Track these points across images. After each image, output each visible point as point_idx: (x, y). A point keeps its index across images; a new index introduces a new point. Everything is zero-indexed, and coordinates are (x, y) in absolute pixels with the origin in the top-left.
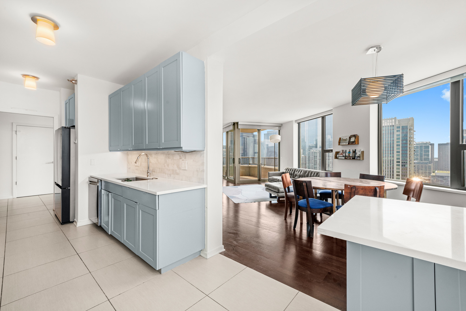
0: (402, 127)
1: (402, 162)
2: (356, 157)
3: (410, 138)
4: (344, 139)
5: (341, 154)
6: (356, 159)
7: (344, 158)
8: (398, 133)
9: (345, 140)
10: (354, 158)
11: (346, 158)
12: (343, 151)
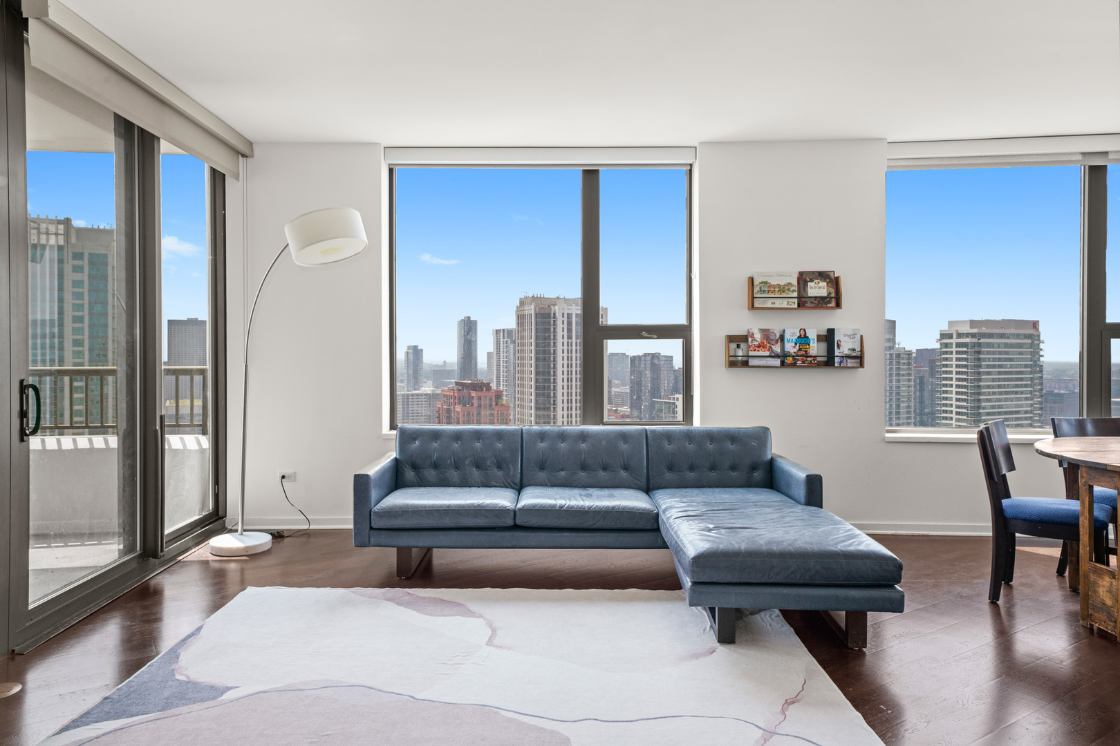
0: (91, 256)
2: (837, 360)
4: (774, 286)
6: (840, 367)
7: (777, 362)
8: (78, 276)
9: (783, 289)
10: (829, 362)
11: (787, 362)
12: (766, 333)
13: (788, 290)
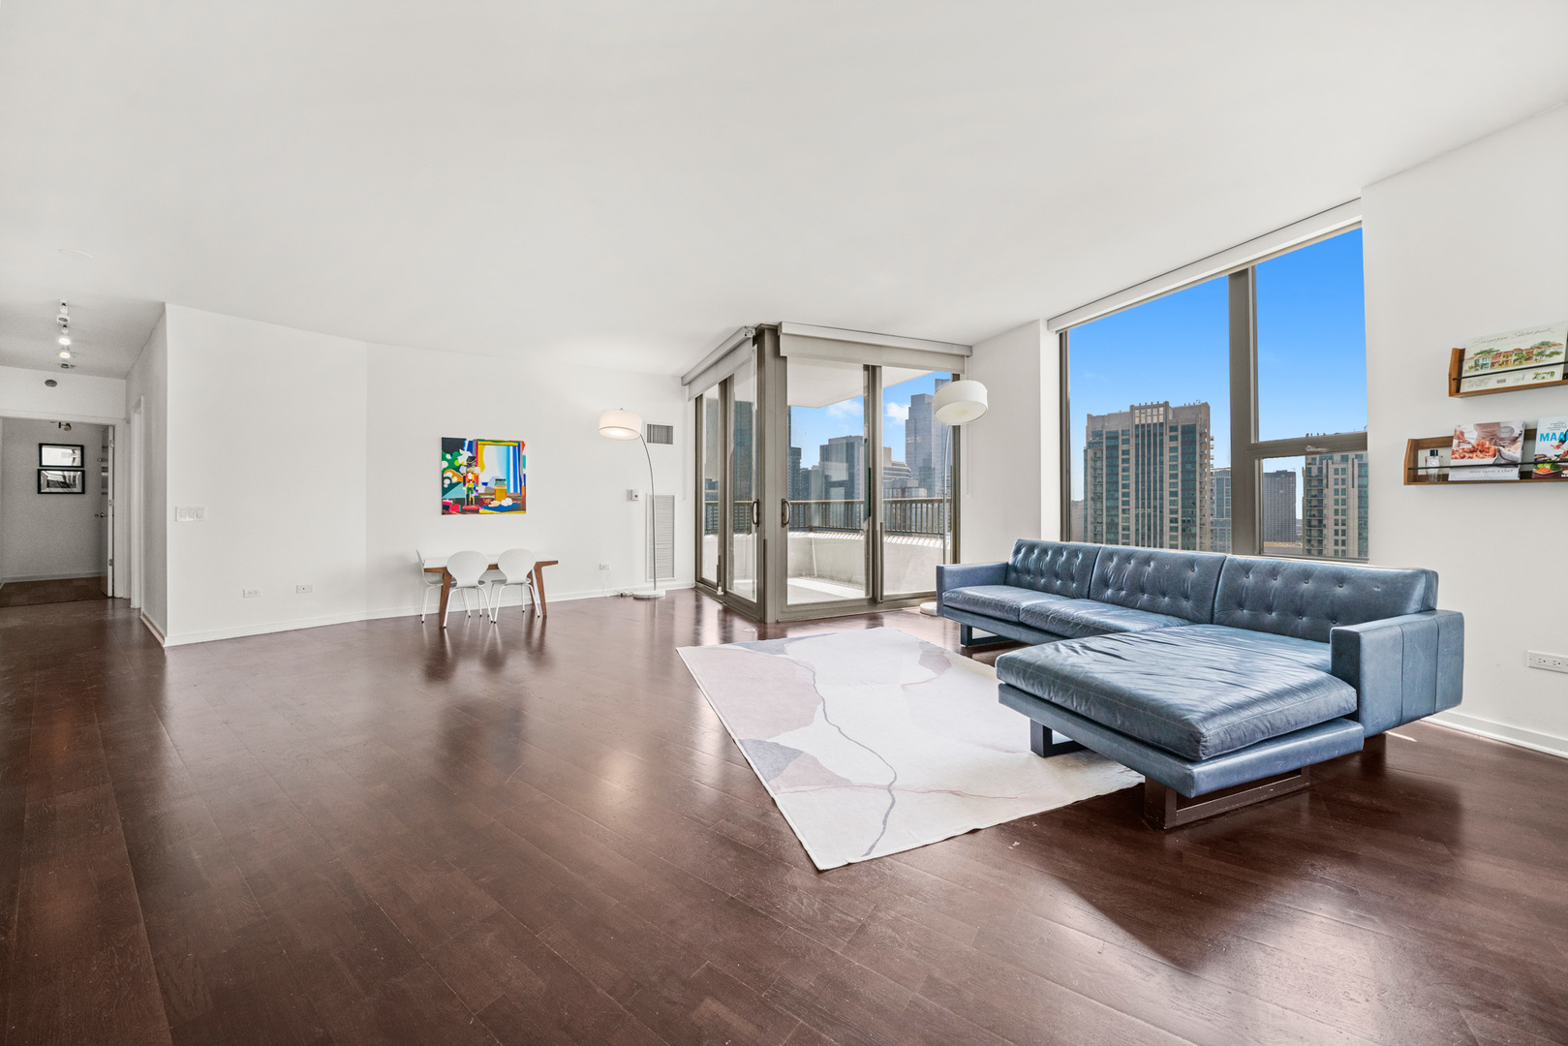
0: (1183, 427)
1: (1183, 521)
3: (1201, 456)
4: (1507, 354)
5: (1472, 452)
7: (1513, 473)
8: (1173, 444)
9: (1527, 354)
11: (1536, 472)
12: (1492, 433)
13: (1541, 354)
